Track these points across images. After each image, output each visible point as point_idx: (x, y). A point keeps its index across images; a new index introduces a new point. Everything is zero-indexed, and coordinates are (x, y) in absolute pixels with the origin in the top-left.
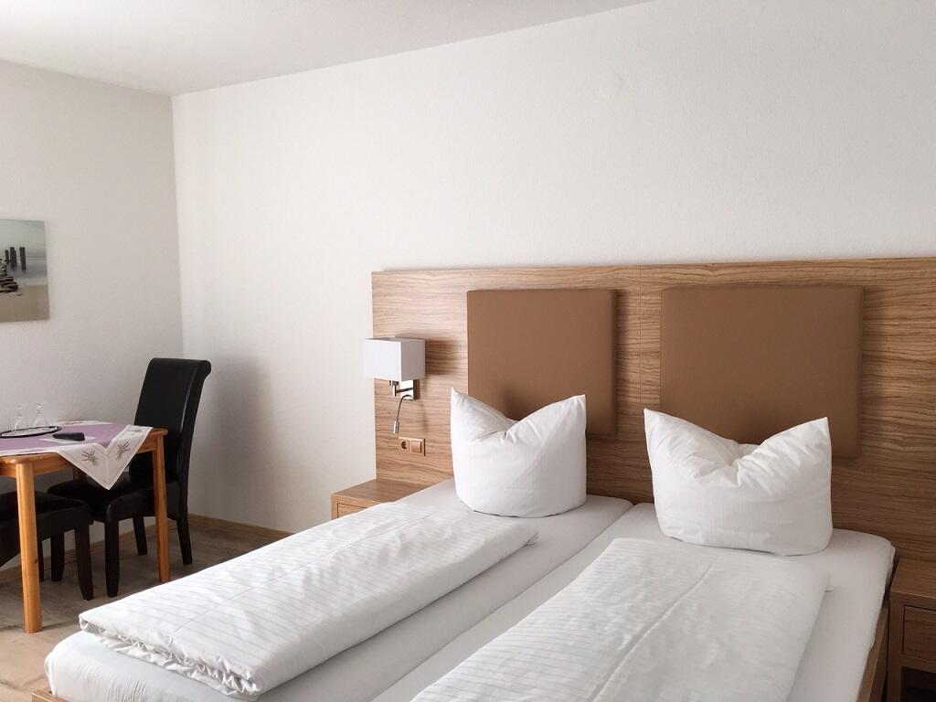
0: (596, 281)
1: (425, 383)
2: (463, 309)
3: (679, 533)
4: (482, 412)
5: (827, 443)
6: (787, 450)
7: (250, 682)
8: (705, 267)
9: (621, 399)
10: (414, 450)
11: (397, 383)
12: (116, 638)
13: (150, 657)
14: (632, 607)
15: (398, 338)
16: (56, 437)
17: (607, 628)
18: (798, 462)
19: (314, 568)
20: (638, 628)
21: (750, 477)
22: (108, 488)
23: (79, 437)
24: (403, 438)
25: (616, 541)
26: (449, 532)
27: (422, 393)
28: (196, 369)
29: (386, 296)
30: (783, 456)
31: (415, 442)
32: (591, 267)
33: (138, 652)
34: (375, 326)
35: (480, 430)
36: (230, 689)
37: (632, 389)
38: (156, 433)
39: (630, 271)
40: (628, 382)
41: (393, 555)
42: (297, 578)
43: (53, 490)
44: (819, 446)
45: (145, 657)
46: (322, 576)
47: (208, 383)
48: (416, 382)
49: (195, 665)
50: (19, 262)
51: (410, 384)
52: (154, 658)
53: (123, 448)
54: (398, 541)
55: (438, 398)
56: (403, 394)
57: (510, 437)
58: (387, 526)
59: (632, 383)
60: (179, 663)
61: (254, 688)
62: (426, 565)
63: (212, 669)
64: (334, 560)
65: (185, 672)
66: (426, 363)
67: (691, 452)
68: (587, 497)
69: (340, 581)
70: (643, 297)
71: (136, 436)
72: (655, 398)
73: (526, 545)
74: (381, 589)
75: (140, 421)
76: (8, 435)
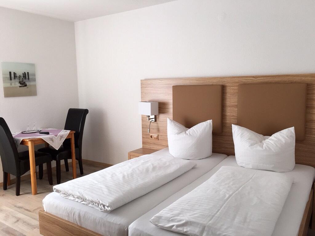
0: (216, 82)
1: (158, 116)
2: (171, 92)
3: (244, 165)
4: (178, 126)
5: (294, 135)
6: (280, 138)
7: (108, 207)
8: (253, 77)
9: (224, 121)
10: (155, 138)
11: (149, 116)
12: (65, 194)
13: (76, 200)
14: (229, 186)
15: (149, 101)
16: (40, 133)
17: (221, 193)
18: (284, 142)
19: (125, 174)
20: (231, 193)
21: (268, 147)
22: (57, 149)
23: (47, 133)
24: (151, 135)
25: (223, 167)
26: (168, 164)
27: (157, 120)
28: (84, 112)
29: (145, 88)
30: (279, 139)
31: (155, 136)
32: (214, 78)
33: (72, 198)
34: (142, 98)
35: (177, 131)
36: (101, 209)
37: (228, 118)
38: (71, 132)
39: (227, 79)
40: (226, 115)
41: (150, 170)
42: (120, 177)
43: (39, 150)
44: (291, 136)
45: (74, 199)
46: (128, 176)
47: (88, 116)
48: (155, 116)
49: (90, 202)
50: (27, 77)
51: (153, 117)
52: (77, 200)
53: (62, 137)
54: (151, 166)
55: (163, 121)
56: (151, 120)
57: (187, 133)
58: (148, 161)
59: (228, 116)
60: (85, 201)
61: (109, 209)
62: (161, 173)
63: (96, 203)
64: (132, 171)
65: (87, 204)
66: (159, 110)
67: (248, 138)
68: (213, 154)
69: (134, 178)
70: (231, 87)
71: (66, 133)
72: (236, 121)
73: (193, 168)
74: (147, 180)
75: (66, 128)
76: (25, 133)
